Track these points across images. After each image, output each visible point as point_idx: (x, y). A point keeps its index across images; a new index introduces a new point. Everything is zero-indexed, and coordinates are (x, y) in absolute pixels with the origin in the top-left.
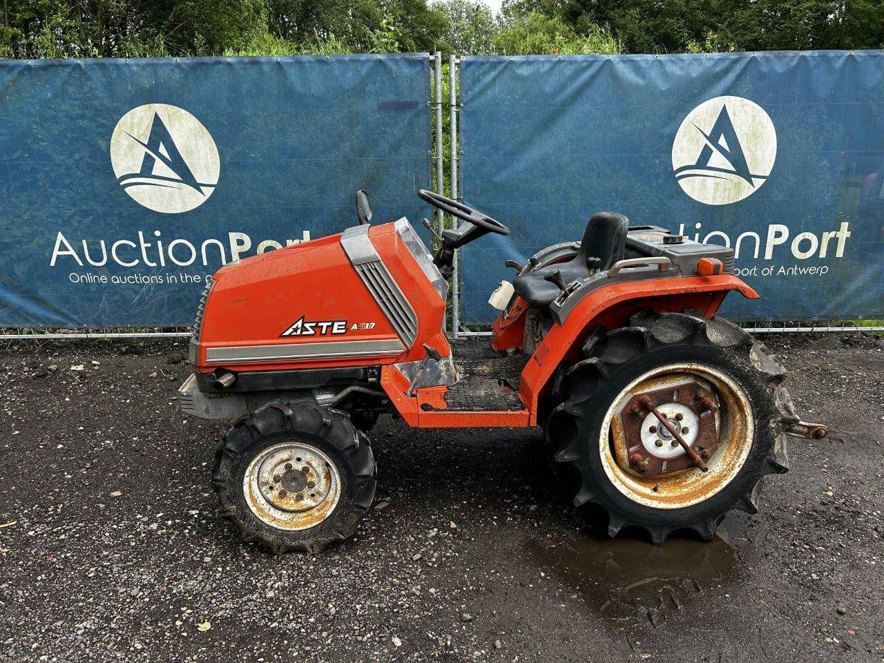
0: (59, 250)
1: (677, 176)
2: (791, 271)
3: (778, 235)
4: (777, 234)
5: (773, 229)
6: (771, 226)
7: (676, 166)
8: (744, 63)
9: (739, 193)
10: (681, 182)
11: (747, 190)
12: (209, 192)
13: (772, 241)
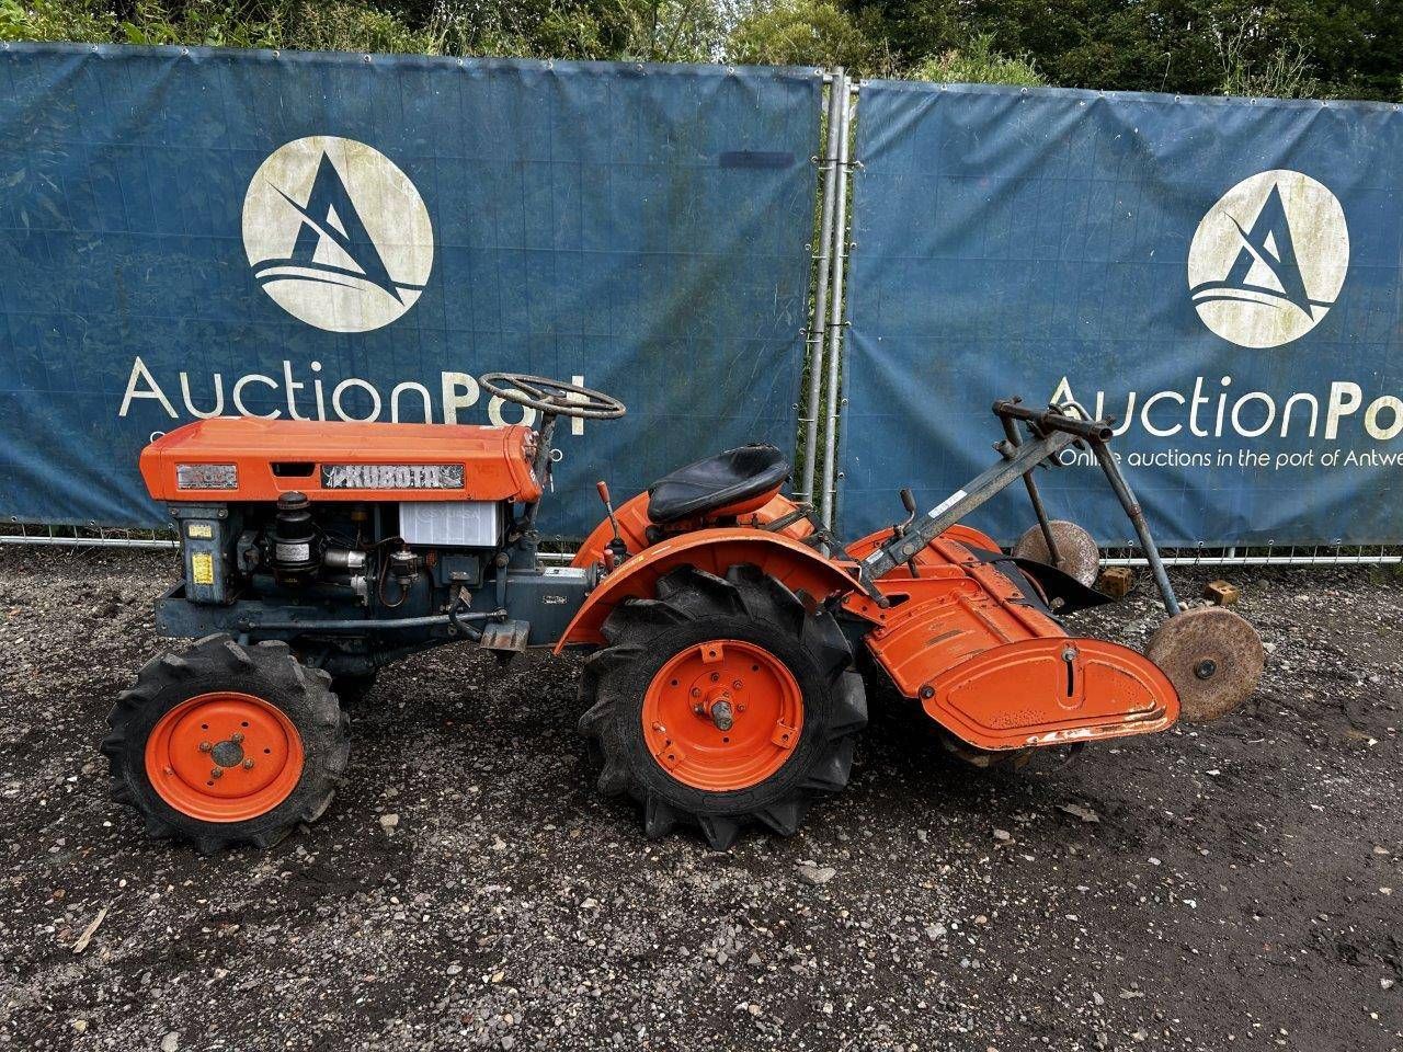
0: (137, 389)
1: (1194, 298)
2: (1365, 458)
3: (1346, 399)
4: (1344, 397)
5: (1338, 388)
6: (1334, 384)
7: (1193, 283)
8: (1309, 117)
9: (1288, 330)
10: (1200, 309)
11: (1303, 325)
12: (411, 298)
13: (1337, 410)
